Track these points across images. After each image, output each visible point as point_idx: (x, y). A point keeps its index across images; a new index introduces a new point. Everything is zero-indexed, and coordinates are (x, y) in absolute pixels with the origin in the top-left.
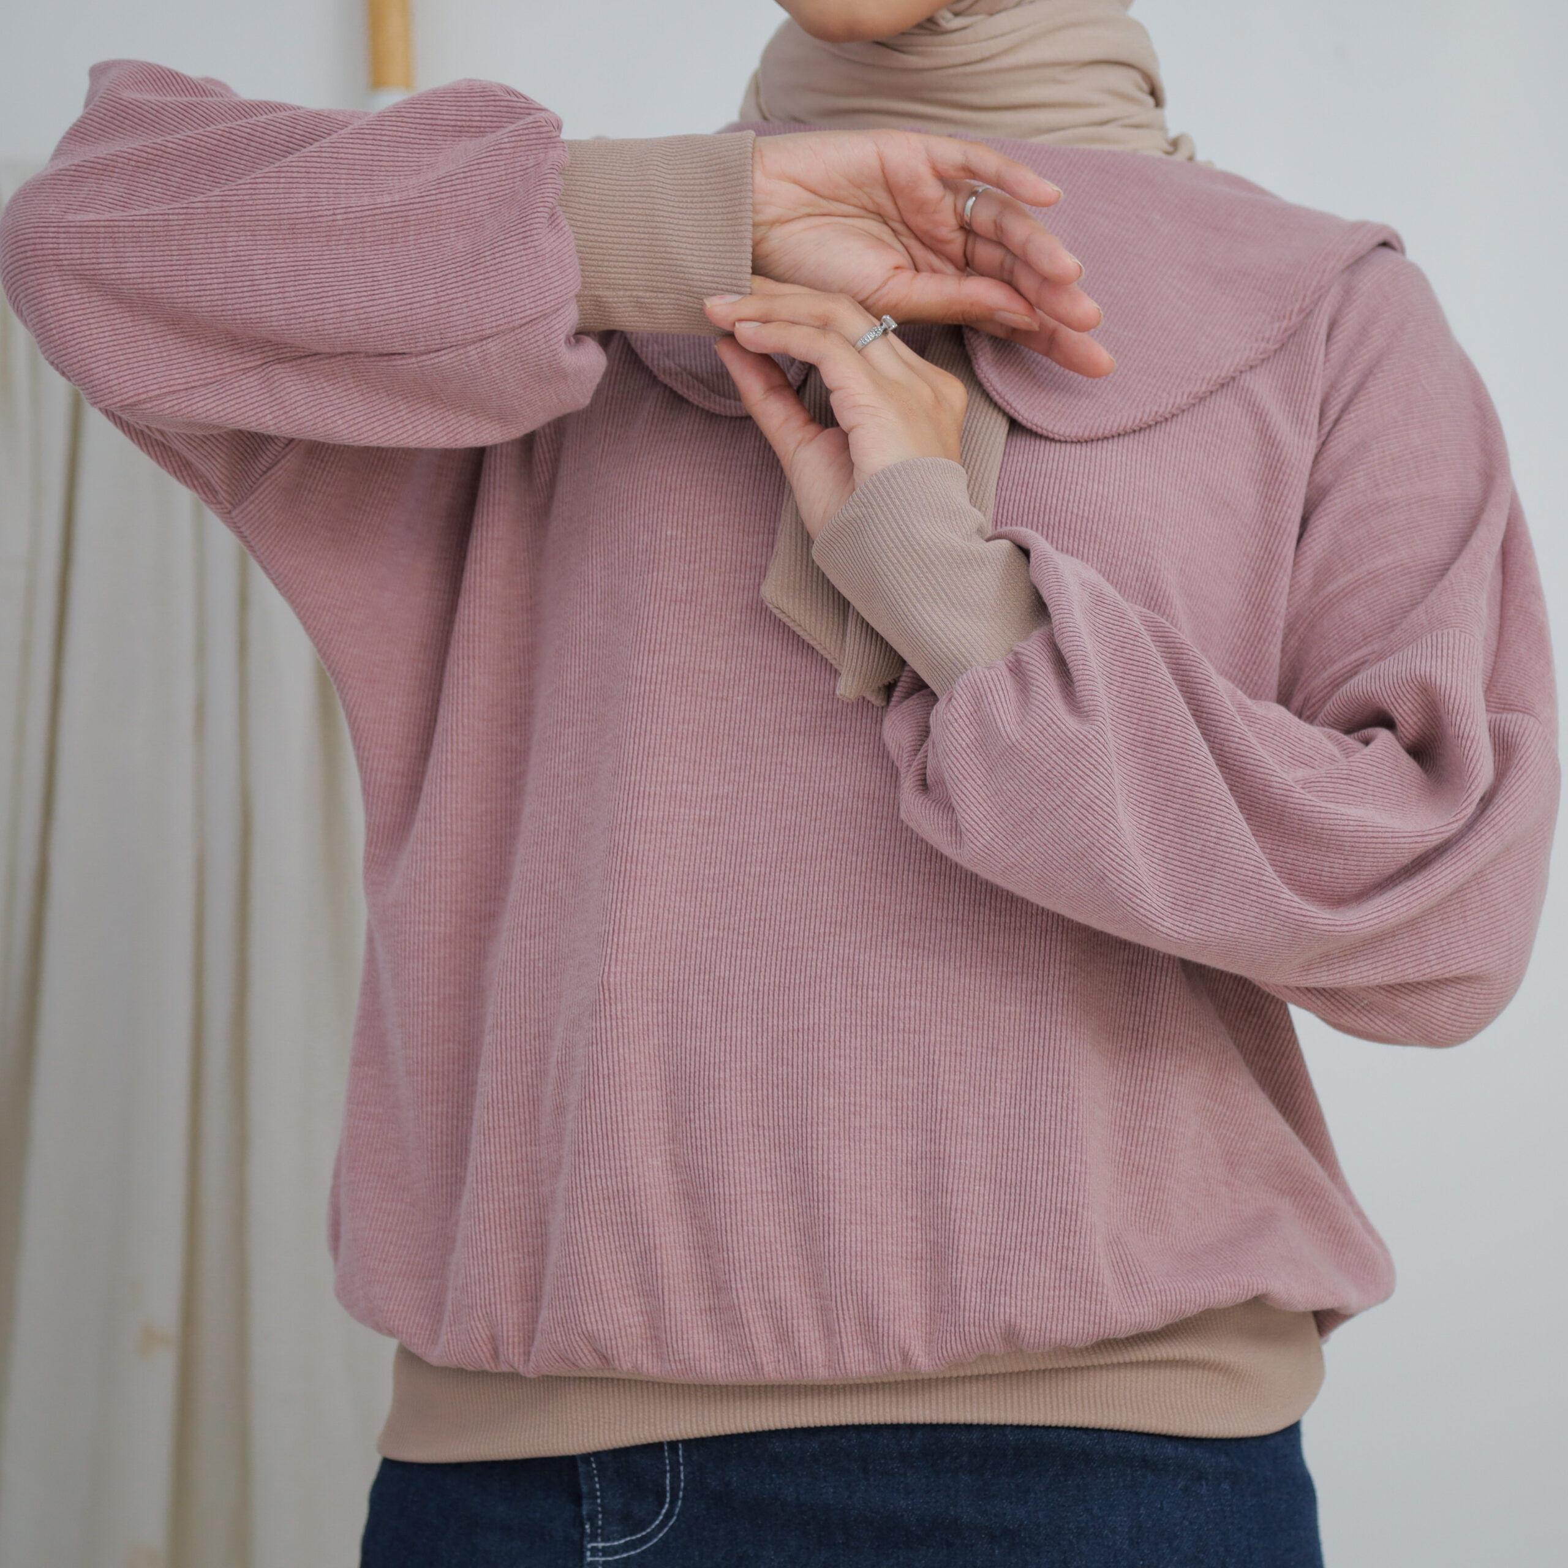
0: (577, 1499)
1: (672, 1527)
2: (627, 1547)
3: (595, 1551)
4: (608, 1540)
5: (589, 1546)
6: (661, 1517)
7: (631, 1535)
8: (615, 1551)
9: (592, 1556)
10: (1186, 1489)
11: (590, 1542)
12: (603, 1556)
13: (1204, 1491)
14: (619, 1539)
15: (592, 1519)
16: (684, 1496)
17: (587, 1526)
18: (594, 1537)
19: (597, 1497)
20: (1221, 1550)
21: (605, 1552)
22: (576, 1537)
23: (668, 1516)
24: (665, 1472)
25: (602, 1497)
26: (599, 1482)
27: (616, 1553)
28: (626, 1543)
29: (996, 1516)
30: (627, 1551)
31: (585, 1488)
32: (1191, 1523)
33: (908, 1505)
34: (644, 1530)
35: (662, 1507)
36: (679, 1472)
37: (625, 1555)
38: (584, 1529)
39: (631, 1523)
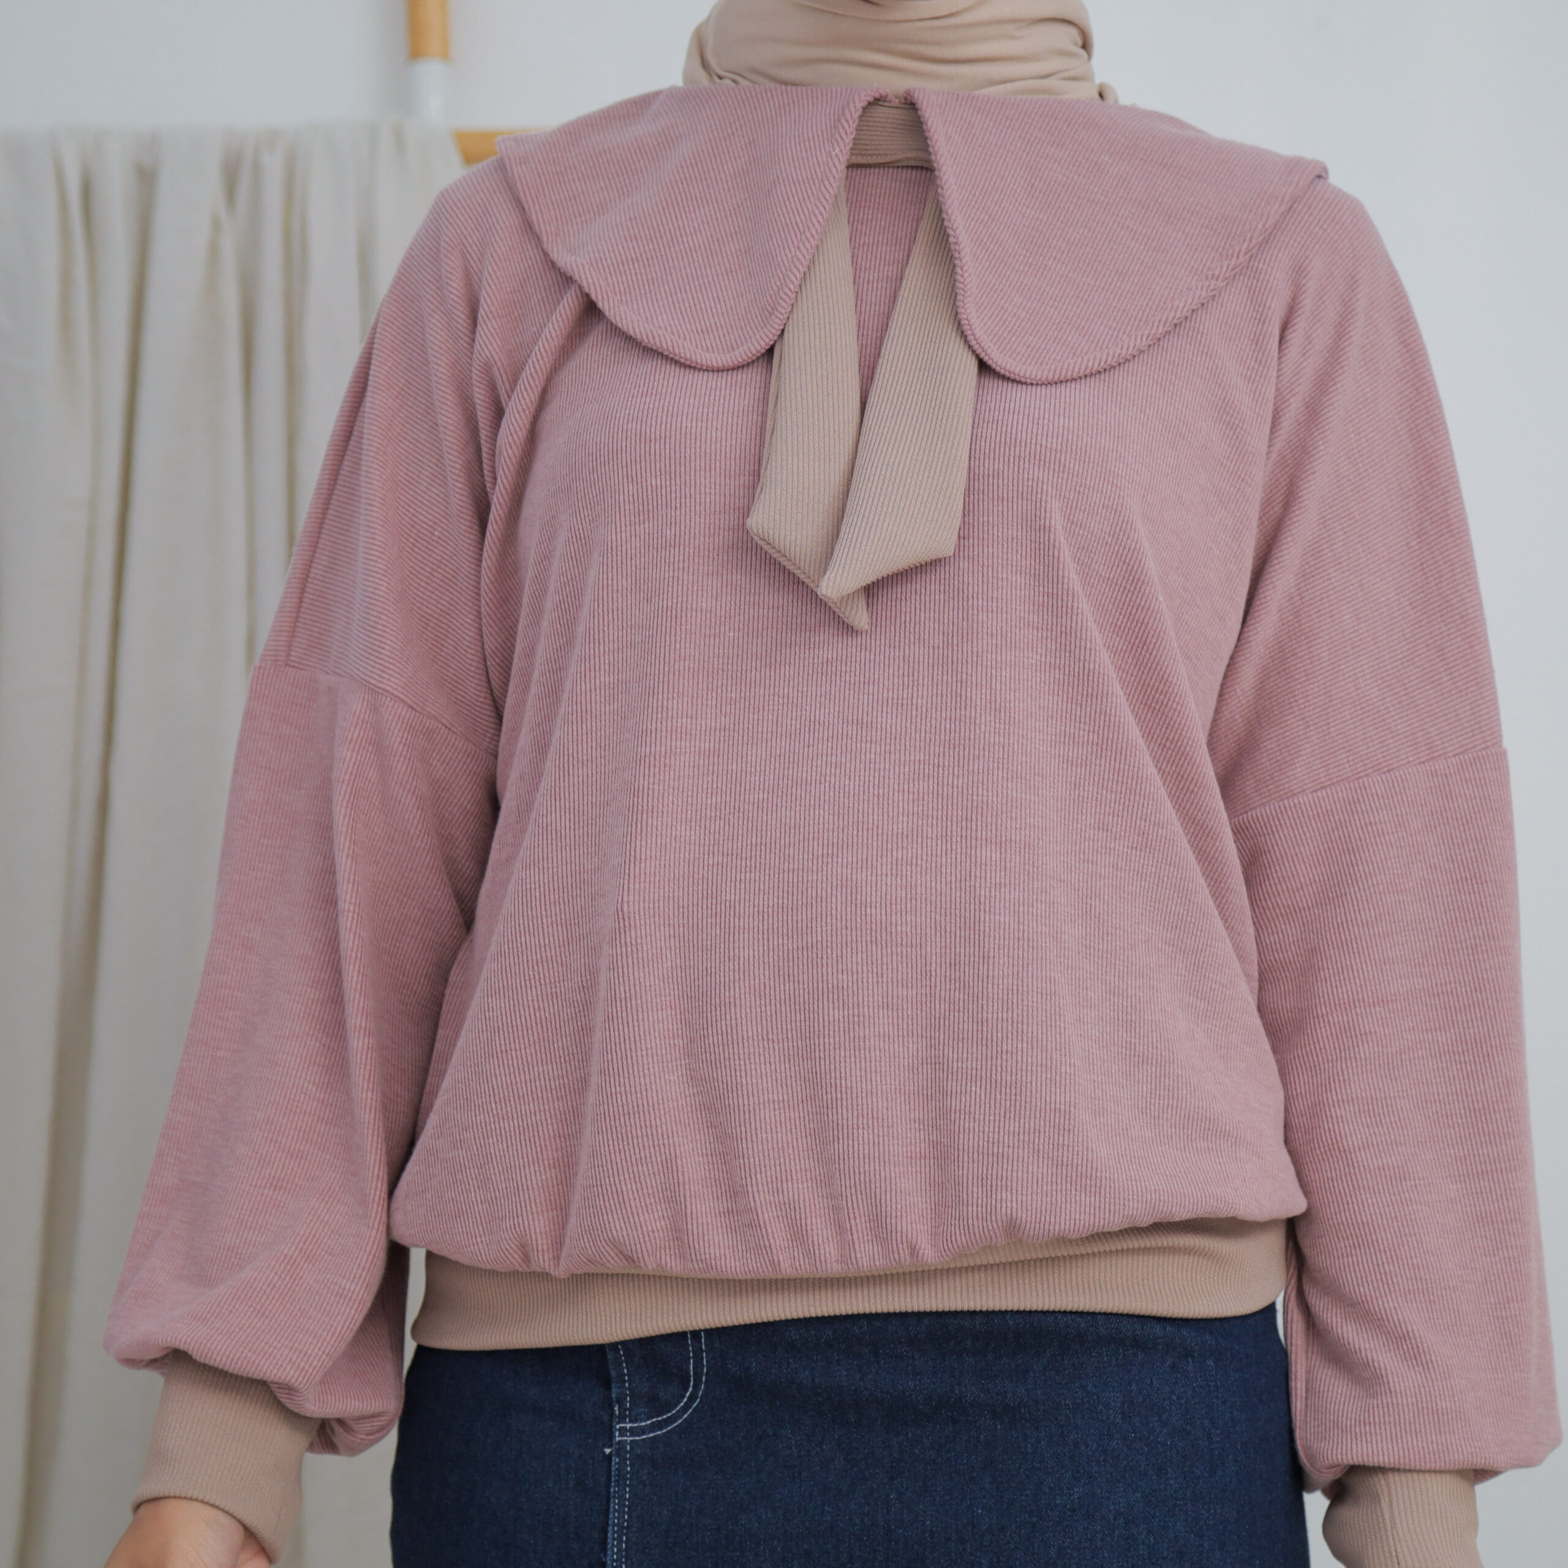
0: (607, 1384)
1: (695, 1409)
2: (653, 1427)
3: (623, 1432)
4: (636, 1421)
5: (618, 1427)
6: (685, 1400)
7: (657, 1416)
8: (642, 1431)
9: (619, 1436)
10: (1173, 1366)
11: (618, 1423)
12: (631, 1435)
14: (645, 1421)
15: (620, 1401)
16: (706, 1380)
17: (616, 1408)
18: (622, 1419)
19: (625, 1381)
20: (1207, 1422)
21: (633, 1432)
22: (606, 1418)
23: (692, 1399)
24: (689, 1358)
25: (630, 1381)
26: (627, 1367)
27: (644, 1433)
28: (652, 1423)
29: (997, 1394)
30: (653, 1431)
31: (613, 1373)
32: (1179, 1398)
33: (916, 1386)
34: (670, 1412)
35: (686, 1390)
36: (702, 1358)
37: (651, 1435)
38: (613, 1410)
39: (657, 1405)
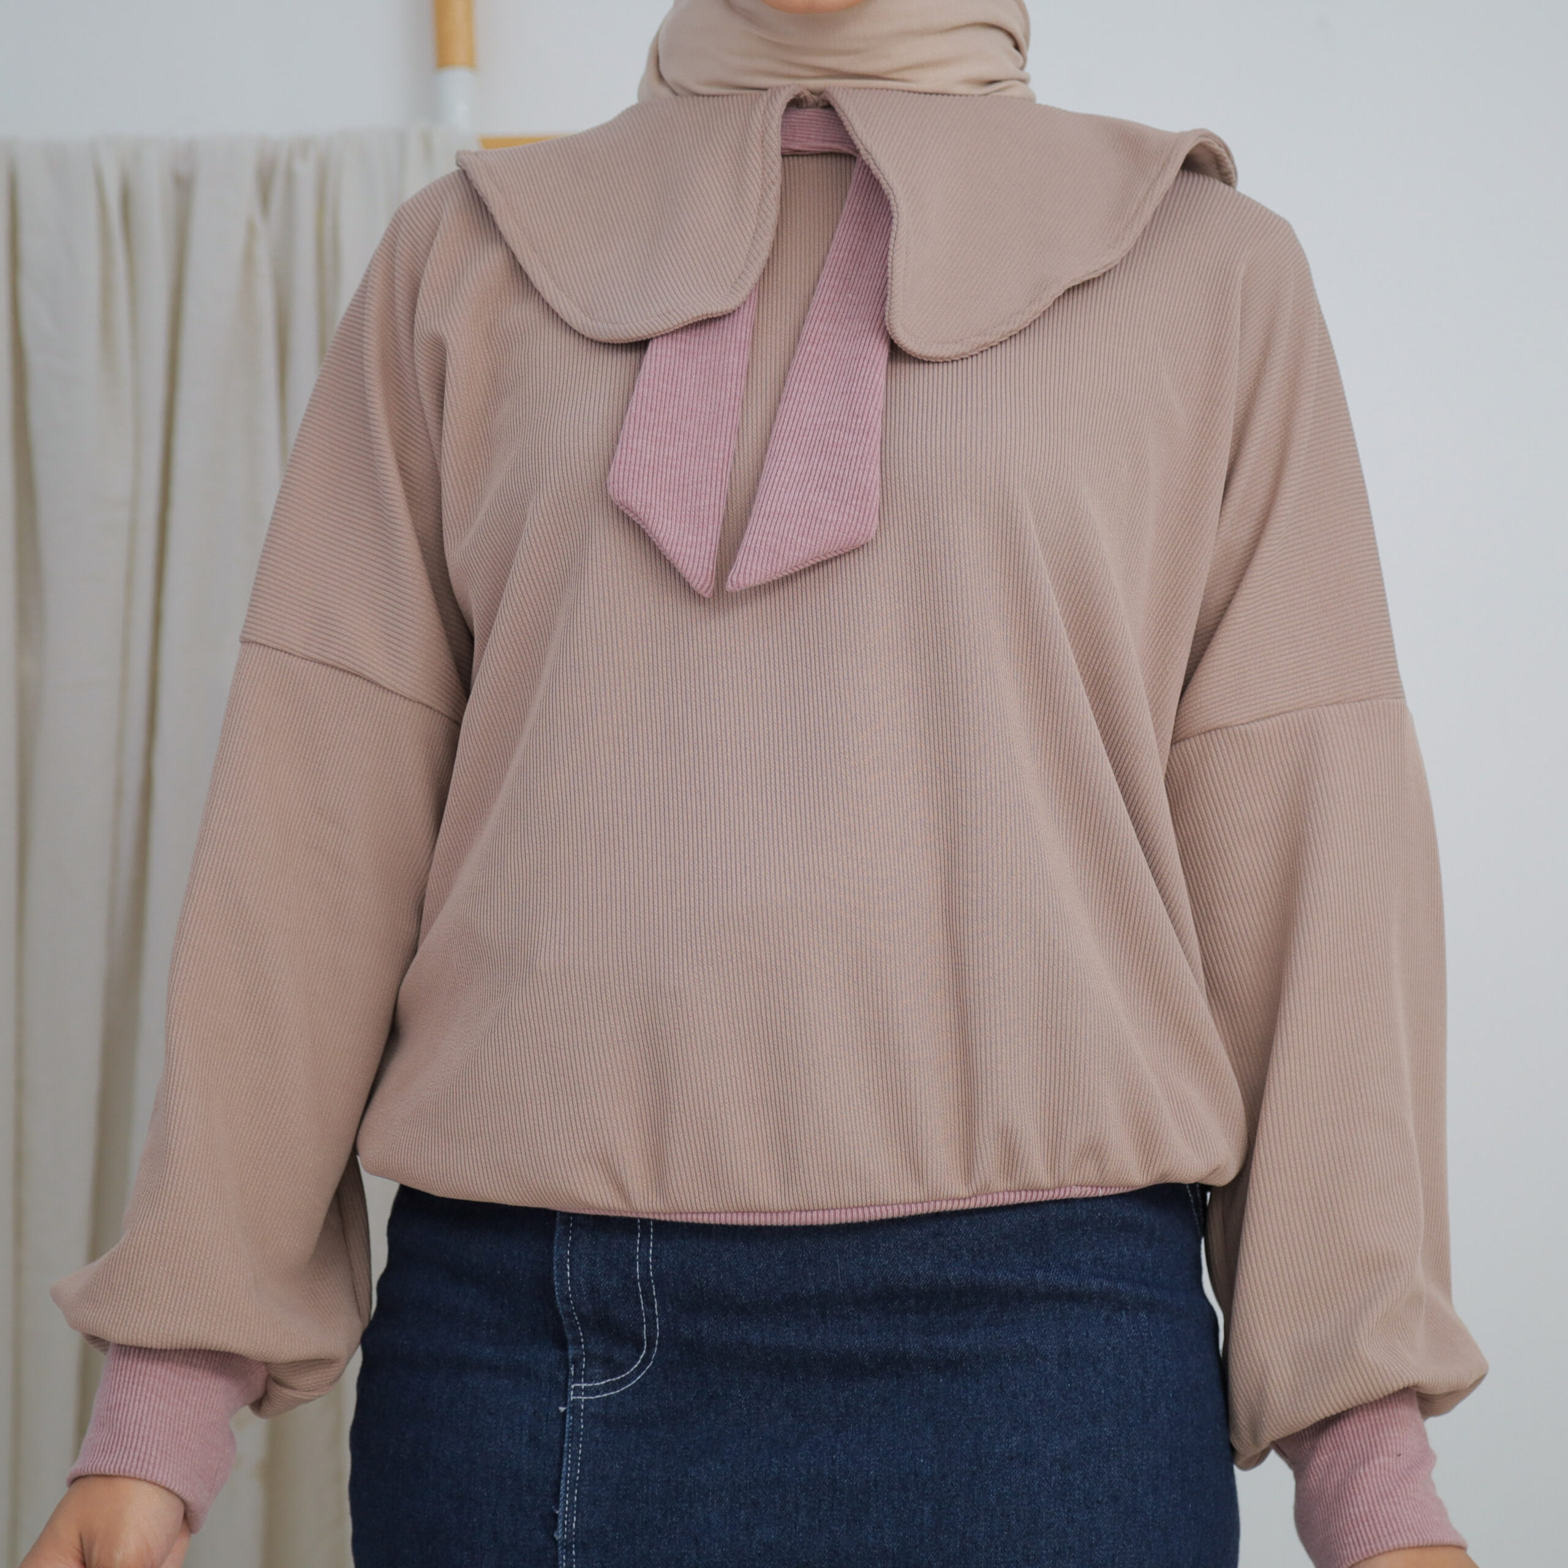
0: (564, 1347)
1: (648, 1370)
2: (607, 1388)
3: (577, 1391)
4: (591, 1381)
5: (573, 1386)
6: (639, 1362)
7: (612, 1378)
8: (597, 1391)
9: (574, 1395)
11: (573, 1383)
12: (585, 1395)
13: (1124, 1320)
14: (600, 1381)
15: (576, 1362)
16: (659, 1344)
17: (572, 1369)
18: (577, 1379)
19: (581, 1343)
20: (1140, 1372)
21: (587, 1392)
22: (561, 1378)
23: (646, 1361)
24: (643, 1324)
25: (586, 1344)
26: (582, 1331)
27: (598, 1393)
28: (606, 1383)
29: (940, 1350)
30: (608, 1392)
31: (569, 1336)
32: (1113, 1349)
33: (861, 1344)
34: (624, 1373)
35: (640, 1354)
36: (655, 1324)
37: (605, 1395)
38: (568, 1370)
39: (612, 1367)
